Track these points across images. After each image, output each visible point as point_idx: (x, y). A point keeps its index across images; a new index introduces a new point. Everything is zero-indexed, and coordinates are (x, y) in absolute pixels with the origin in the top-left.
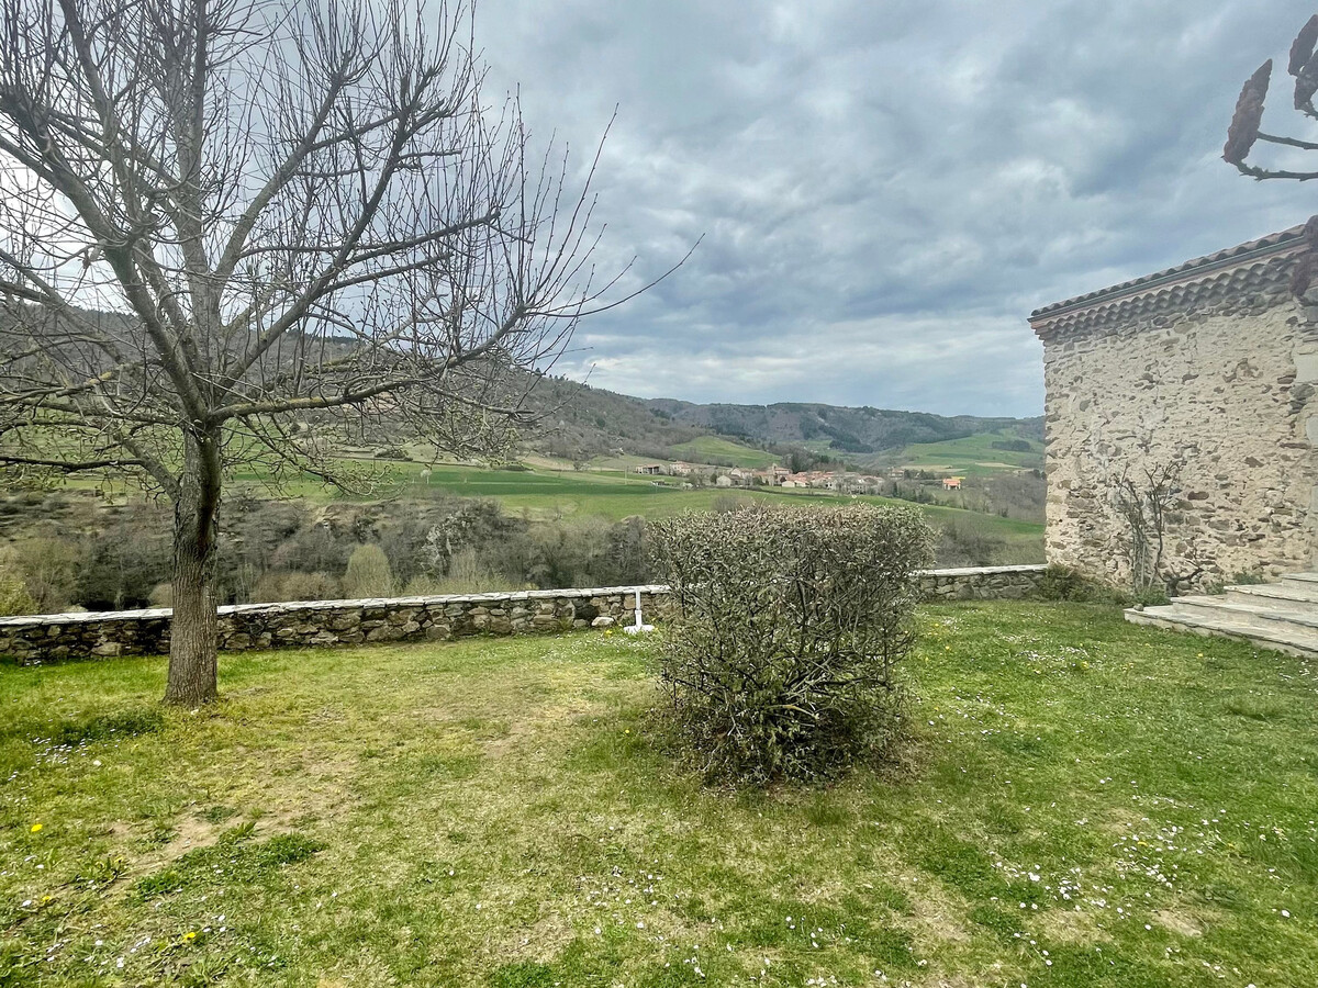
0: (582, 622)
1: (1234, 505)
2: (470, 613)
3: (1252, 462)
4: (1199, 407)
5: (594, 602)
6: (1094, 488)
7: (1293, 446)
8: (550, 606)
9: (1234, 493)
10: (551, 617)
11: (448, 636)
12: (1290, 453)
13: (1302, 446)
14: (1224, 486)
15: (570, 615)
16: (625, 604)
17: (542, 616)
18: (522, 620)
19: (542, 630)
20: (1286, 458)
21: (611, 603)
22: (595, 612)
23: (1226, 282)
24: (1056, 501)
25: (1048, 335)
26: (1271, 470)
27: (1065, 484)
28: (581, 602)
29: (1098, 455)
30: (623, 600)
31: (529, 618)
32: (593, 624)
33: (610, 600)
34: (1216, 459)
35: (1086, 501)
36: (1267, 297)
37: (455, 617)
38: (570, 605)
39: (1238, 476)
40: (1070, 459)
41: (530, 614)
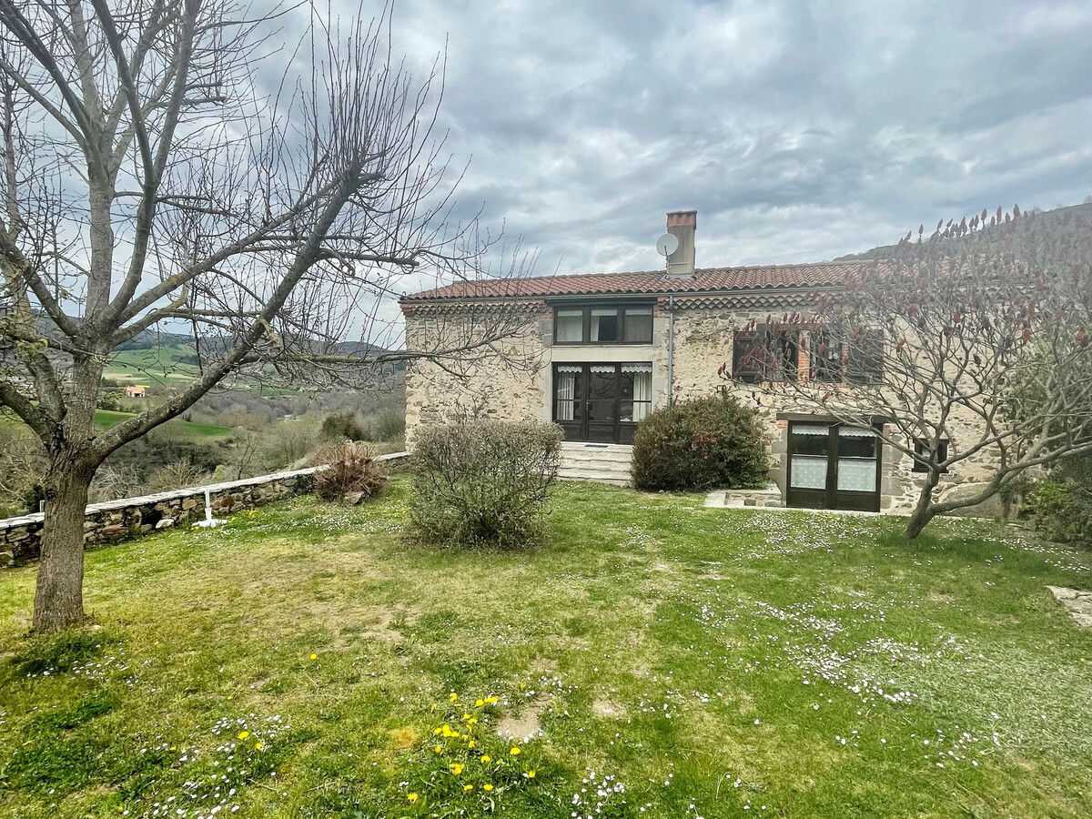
0: (148, 526)
1: (508, 416)
2: (37, 534)
3: (516, 396)
4: (493, 367)
5: (158, 507)
6: (437, 406)
7: (533, 389)
8: (119, 516)
9: (508, 410)
10: (119, 526)
11: (11, 562)
12: (531, 392)
13: (537, 390)
14: (504, 407)
15: (137, 522)
16: (184, 506)
17: (111, 527)
18: (92, 533)
19: (110, 540)
20: (531, 395)
21: (172, 506)
22: (159, 515)
23: (509, 308)
24: (413, 413)
25: (409, 314)
26: (524, 400)
27: (419, 404)
28: (147, 509)
29: (440, 388)
30: (181, 502)
31: (99, 530)
32: (157, 527)
33: (172, 503)
34: (501, 393)
35: (432, 414)
36: (524, 319)
37: (19, 541)
38: (138, 513)
39: (510, 402)
40: (422, 389)
41: (99, 527)
